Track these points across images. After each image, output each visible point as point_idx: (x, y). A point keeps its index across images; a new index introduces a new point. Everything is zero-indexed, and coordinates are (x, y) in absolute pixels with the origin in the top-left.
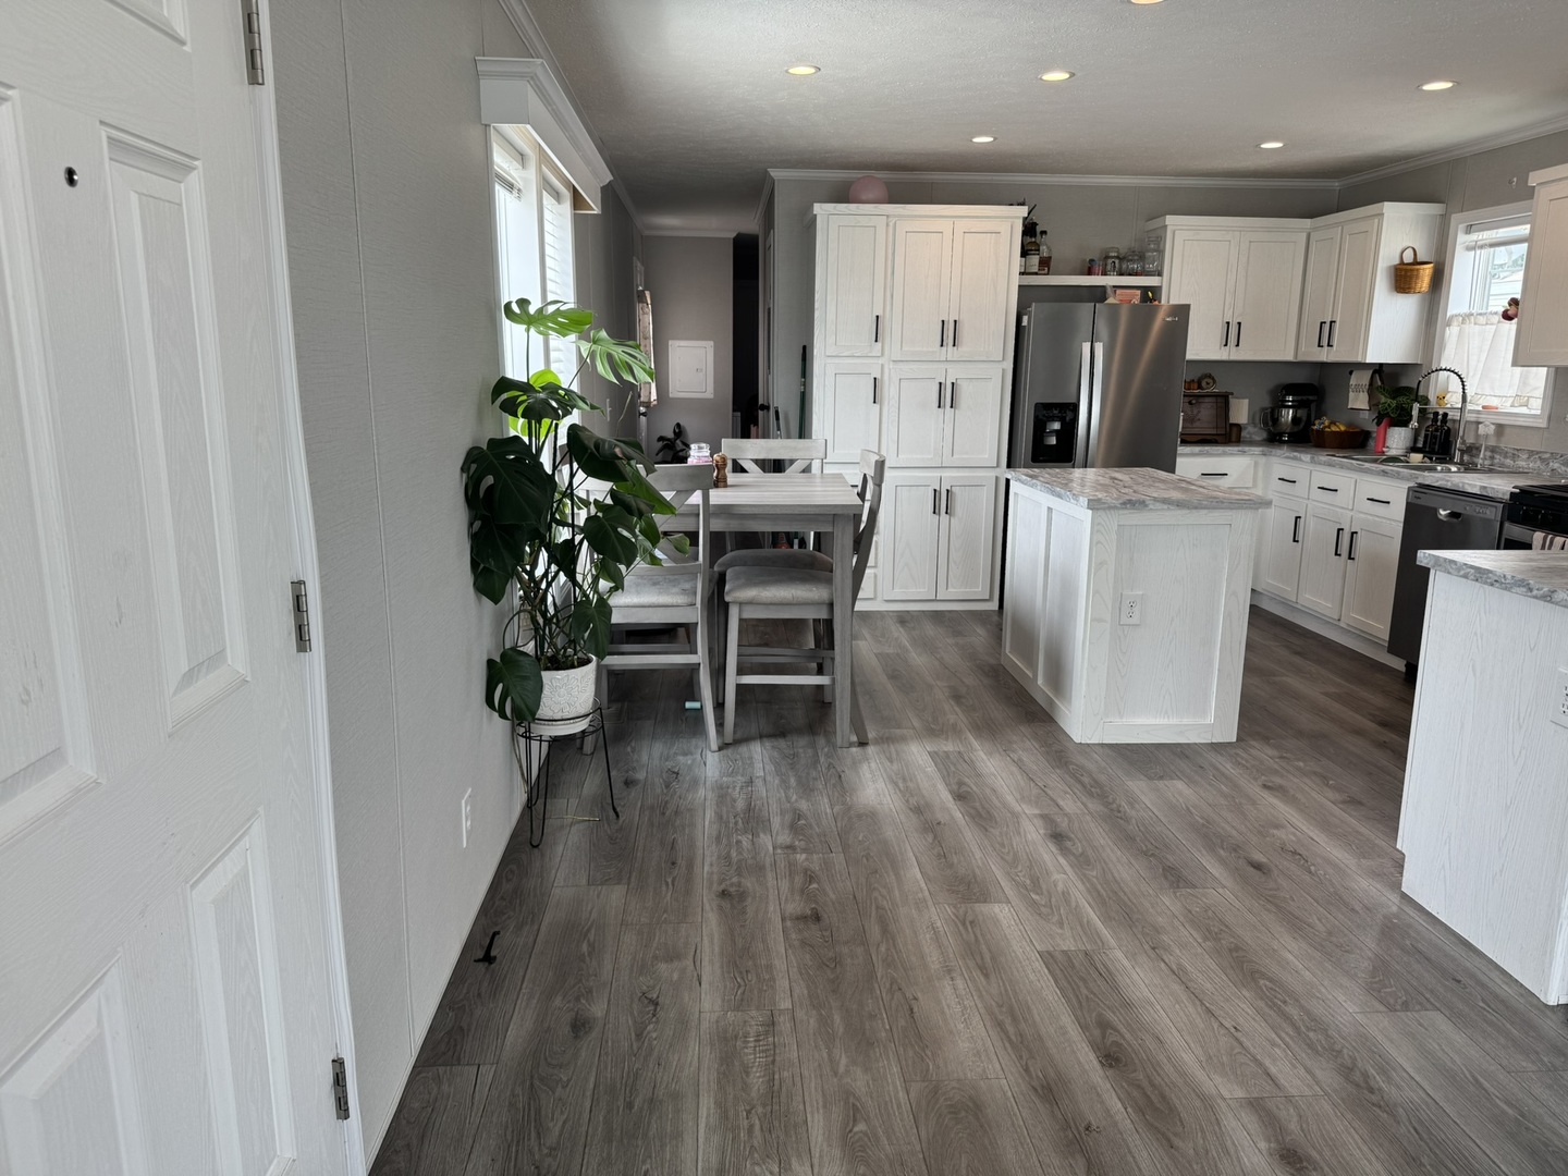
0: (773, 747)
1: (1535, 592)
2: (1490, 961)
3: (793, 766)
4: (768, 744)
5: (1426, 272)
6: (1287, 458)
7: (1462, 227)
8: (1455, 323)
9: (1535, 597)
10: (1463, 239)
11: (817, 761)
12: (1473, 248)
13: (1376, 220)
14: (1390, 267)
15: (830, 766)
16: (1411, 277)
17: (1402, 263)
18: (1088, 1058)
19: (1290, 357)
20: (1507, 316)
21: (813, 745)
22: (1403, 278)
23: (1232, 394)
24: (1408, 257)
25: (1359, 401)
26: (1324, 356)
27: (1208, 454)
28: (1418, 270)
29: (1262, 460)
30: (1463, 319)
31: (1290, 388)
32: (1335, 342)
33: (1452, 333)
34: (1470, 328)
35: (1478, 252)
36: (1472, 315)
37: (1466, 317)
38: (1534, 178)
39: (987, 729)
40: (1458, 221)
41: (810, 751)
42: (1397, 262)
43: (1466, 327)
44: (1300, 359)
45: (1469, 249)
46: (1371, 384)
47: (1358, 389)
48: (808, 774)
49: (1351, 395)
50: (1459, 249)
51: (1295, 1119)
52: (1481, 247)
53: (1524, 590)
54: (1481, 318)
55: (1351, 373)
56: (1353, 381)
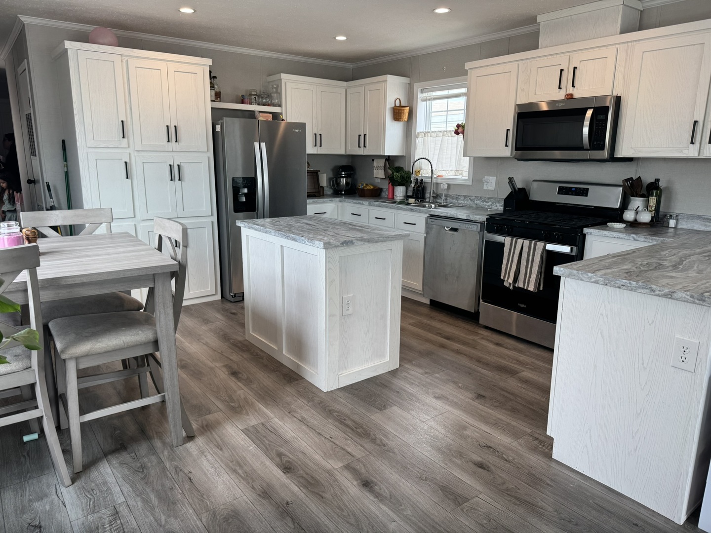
0: (121, 464)
1: (657, 292)
2: (630, 499)
3: (145, 479)
4: (115, 460)
5: (407, 110)
6: (354, 203)
7: (419, 89)
8: (420, 136)
9: (658, 295)
10: (421, 96)
11: (164, 469)
12: (425, 100)
13: (384, 84)
14: (391, 108)
15: (177, 470)
16: (401, 113)
17: (395, 106)
18: (278, 473)
19: (342, 152)
20: (457, 133)
21: (153, 450)
22: (397, 113)
23: (320, 171)
24: (398, 104)
25: (379, 174)
26: (361, 152)
27: (317, 203)
28: (404, 110)
29: (340, 204)
30: (425, 134)
31: (344, 168)
32: (367, 145)
33: (419, 142)
34: (428, 139)
35: (428, 102)
36: (429, 132)
37: (426, 134)
38: (468, 66)
39: (268, 397)
40: (417, 87)
41: (153, 458)
42: (393, 106)
43: (426, 138)
44: (348, 153)
45: (423, 100)
46: (385, 166)
47: (378, 168)
48: (163, 485)
49: (375, 171)
50: (419, 100)
51: (363, 468)
52: (429, 100)
53: (648, 291)
54: (433, 134)
55: (373, 160)
56: (375, 164)
